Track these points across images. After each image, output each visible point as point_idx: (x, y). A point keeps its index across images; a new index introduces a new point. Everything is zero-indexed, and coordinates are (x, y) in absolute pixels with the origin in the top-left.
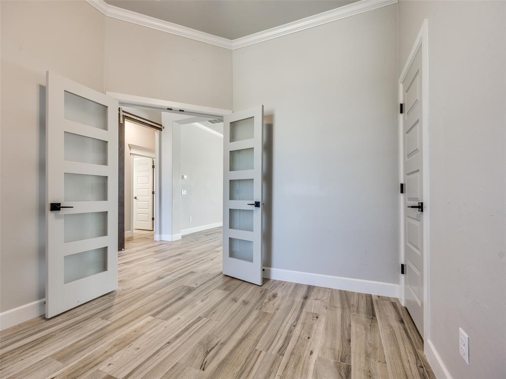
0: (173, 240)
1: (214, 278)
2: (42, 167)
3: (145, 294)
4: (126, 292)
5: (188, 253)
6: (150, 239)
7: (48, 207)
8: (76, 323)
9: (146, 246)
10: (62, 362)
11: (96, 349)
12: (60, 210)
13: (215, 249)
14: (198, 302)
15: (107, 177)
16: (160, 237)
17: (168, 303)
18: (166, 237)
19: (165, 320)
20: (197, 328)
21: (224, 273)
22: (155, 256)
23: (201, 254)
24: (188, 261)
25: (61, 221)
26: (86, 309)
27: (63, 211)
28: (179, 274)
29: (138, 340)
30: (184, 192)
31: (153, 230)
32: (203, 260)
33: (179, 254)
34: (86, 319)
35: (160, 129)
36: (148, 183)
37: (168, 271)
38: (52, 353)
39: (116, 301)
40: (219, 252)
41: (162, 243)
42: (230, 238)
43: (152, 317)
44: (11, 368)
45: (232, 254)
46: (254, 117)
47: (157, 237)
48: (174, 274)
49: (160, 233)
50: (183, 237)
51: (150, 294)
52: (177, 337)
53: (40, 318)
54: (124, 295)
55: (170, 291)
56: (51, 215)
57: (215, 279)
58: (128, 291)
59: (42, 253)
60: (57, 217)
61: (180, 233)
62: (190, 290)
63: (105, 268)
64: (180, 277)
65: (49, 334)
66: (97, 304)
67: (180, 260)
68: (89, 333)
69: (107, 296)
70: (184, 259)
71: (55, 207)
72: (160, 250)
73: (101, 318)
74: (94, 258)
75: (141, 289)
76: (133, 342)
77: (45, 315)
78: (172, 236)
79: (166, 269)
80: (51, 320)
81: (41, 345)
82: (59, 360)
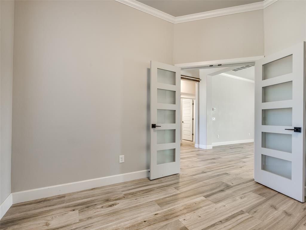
0: (207, 149)
1: (247, 182)
2: (149, 107)
3: (197, 180)
4: (184, 176)
5: (220, 159)
6: (192, 146)
7: (151, 126)
8: (163, 187)
9: (191, 150)
10: (160, 207)
11: (175, 206)
12: (155, 127)
13: (241, 160)
14: (238, 198)
15: (175, 110)
16: (199, 146)
17: (214, 191)
18: (203, 146)
19: (215, 203)
20: (242, 220)
21: (255, 180)
22: (197, 157)
23: (230, 161)
24: (221, 165)
25: (156, 133)
26: (166, 180)
27: (157, 128)
28: (217, 172)
29: (198, 210)
30: (214, 119)
31: (193, 141)
32: (233, 166)
33: (214, 159)
34: (167, 186)
35: (199, 81)
36: (190, 114)
37: (208, 169)
38: (155, 199)
39: (180, 180)
40: (245, 162)
41: (199, 149)
42: (262, 155)
43: (204, 198)
44: (140, 200)
45: (264, 168)
46: (292, 54)
47: (196, 146)
48: (213, 172)
49: (199, 143)
50: (214, 147)
51: (200, 181)
52: (227, 220)
53: (147, 179)
54: (184, 177)
55: (213, 183)
56: (152, 130)
57: (248, 184)
58: (186, 176)
59: (148, 147)
60: (154, 131)
61: (211, 145)
62: (228, 187)
63: (174, 160)
64: (218, 175)
65: (152, 188)
66: (171, 179)
67: (214, 163)
68: (170, 195)
69: (175, 176)
70: (218, 163)
71: (154, 126)
72: (199, 153)
73: (175, 188)
74: (169, 153)
75: (194, 177)
76: (195, 210)
77: (149, 177)
78: (206, 146)
79: (207, 167)
80: (152, 181)
81: (150, 193)
82: (159, 204)
